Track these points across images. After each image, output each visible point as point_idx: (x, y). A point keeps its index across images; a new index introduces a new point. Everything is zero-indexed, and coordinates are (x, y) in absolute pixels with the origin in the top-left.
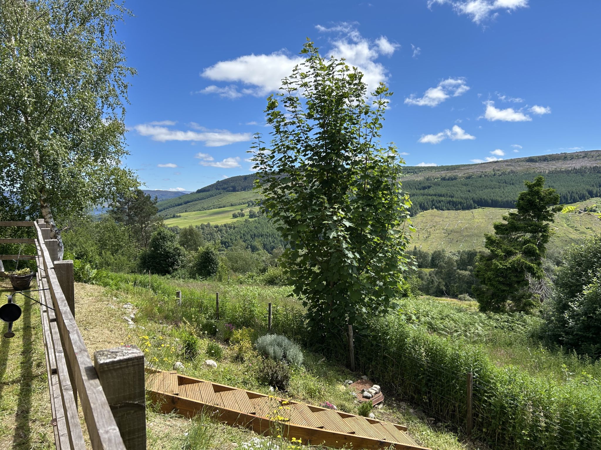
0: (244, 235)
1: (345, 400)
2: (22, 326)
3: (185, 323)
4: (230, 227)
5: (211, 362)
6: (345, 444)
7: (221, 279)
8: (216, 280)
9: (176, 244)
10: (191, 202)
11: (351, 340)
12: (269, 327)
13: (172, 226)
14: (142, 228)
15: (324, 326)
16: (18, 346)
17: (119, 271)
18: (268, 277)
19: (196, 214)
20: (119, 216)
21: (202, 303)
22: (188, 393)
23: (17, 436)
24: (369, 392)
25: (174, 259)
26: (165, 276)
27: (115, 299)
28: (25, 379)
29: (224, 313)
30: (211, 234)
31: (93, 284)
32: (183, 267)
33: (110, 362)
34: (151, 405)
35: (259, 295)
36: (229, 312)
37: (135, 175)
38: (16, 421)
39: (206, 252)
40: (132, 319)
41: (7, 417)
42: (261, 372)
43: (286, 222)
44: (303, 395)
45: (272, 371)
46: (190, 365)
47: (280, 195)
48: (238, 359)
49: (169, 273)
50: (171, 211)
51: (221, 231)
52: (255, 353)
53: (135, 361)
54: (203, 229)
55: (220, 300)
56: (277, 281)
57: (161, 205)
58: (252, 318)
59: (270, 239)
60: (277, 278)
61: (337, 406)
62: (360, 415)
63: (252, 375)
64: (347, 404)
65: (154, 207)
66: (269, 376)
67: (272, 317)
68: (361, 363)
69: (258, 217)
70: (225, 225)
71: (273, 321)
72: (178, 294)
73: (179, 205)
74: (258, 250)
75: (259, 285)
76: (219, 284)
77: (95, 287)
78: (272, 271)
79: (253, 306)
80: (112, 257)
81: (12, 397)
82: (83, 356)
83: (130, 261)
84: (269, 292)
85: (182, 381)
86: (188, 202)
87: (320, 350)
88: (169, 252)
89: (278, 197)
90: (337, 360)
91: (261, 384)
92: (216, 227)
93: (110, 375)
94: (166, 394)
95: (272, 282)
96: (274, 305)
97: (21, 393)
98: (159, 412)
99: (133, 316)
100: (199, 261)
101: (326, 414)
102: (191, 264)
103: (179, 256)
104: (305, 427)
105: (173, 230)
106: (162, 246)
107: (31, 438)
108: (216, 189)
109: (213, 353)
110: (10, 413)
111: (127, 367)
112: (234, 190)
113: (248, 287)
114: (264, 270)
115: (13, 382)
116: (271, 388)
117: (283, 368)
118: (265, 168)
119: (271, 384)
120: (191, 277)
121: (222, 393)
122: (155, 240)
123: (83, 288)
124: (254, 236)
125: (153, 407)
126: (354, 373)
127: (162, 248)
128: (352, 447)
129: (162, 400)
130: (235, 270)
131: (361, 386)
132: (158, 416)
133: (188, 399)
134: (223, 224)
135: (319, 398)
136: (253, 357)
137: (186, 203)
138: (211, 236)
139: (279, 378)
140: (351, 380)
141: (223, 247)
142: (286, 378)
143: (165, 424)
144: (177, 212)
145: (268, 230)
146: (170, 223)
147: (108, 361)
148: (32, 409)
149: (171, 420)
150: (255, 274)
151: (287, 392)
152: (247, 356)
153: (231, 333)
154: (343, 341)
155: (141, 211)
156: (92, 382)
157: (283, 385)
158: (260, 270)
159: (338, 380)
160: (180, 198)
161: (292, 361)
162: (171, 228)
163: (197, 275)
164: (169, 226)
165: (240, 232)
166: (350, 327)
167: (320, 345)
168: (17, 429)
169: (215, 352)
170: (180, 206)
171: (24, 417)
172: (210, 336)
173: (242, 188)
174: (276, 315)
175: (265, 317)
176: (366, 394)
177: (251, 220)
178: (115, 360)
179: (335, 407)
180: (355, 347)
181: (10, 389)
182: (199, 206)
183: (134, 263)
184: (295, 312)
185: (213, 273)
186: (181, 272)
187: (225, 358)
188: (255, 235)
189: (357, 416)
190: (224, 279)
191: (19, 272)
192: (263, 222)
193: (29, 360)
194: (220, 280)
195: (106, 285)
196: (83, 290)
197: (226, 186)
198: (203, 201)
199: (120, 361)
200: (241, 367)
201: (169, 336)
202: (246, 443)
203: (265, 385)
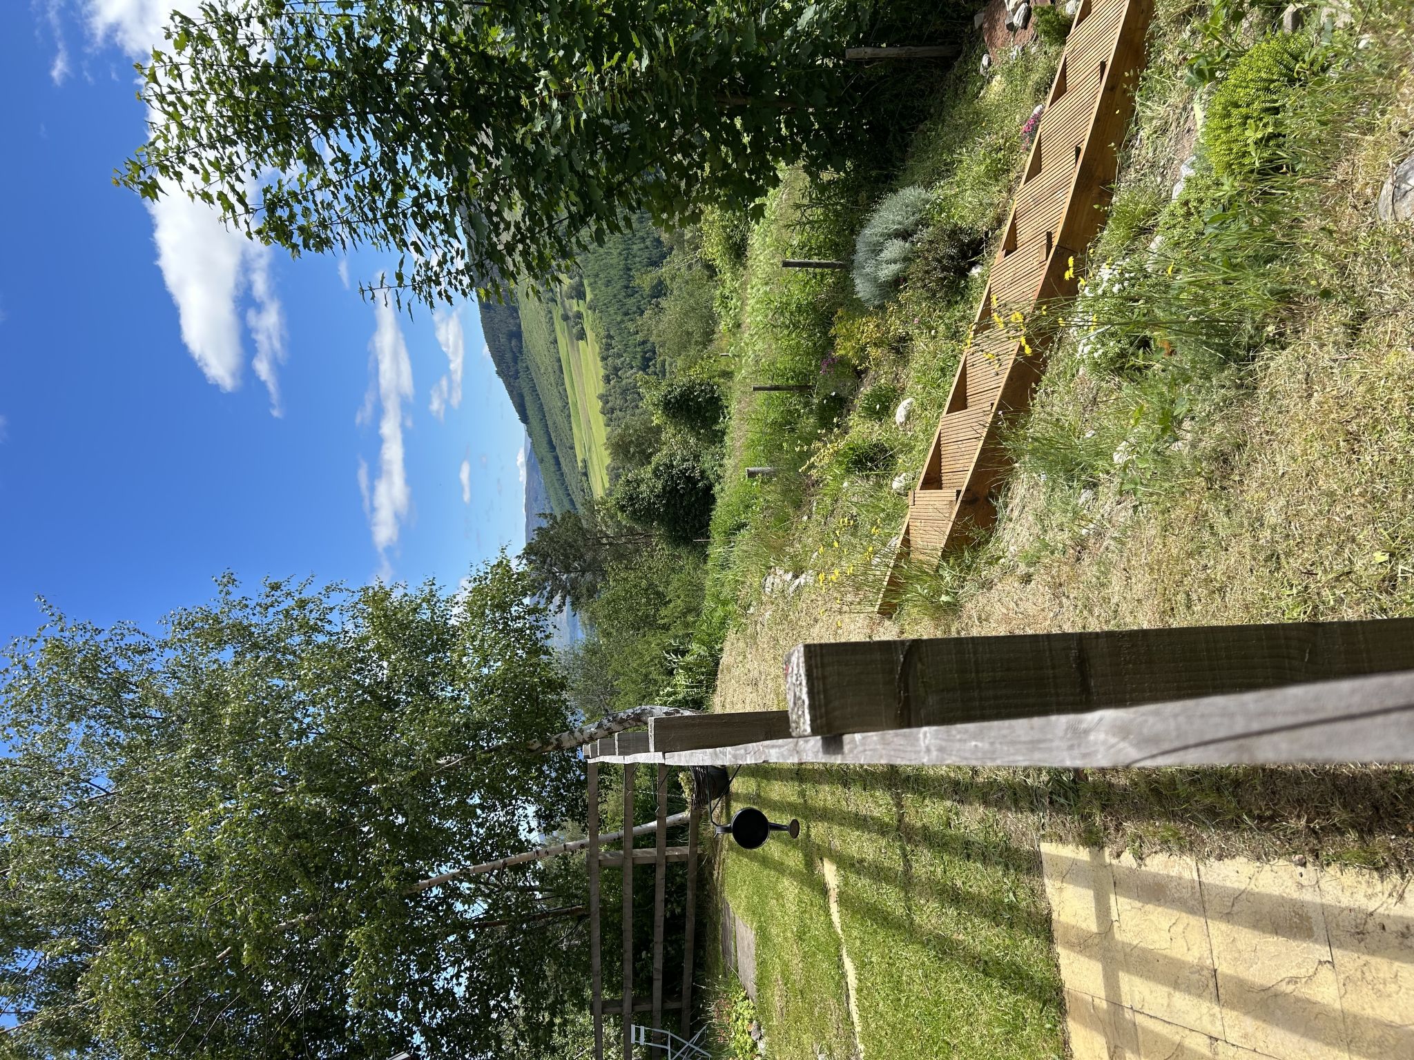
0: (626, 314)
1: (1024, 78)
2: (796, 784)
3: (812, 466)
4: (609, 346)
5: (900, 414)
6: (1125, 91)
7: (728, 373)
8: (731, 384)
9: (647, 472)
10: (549, 435)
11: (883, 55)
12: (840, 266)
13: (606, 479)
14: (610, 544)
15: (846, 124)
16: (833, 793)
17: (702, 590)
18: (726, 258)
19: (579, 426)
20: (584, 591)
21: (774, 423)
22: (959, 466)
23: (999, 804)
24: (1014, 11)
25: (679, 478)
26: (717, 496)
27: (752, 610)
28: (895, 785)
29: (801, 373)
30: (624, 392)
31: (721, 650)
32: (696, 457)
33: (810, 713)
34: (974, 547)
35: (767, 284)
36: (799, 363)
37: (482, 568)
38: (971, 804)
39: (665, 408)
40: (796, 576)
41: (963, 819)
42: (934, 295)
43: (583, 222)
44: (1000, 191)
45: (935, 269)
46: (901, 459)
47: (514, 236)
48: (900, 348)
49: (710, 487)
50: (572, 481)
51: (616, 370)
52: (892, 307)
53: (813, 662)
54: (612, 410)
55: (769, 383)
56: (738, 238)
57: (560, 503)
58: (815, 309)
59: (635, 247)
60: (730, 237)
61: (1037, 103)
62: (1064, 43)
63: (941, 317)
64: (1035, 77)
65: (563, 519)
66: (945, 278)
67: (815, 260)
68: (942, 28)
69: (581, 277)
70: (604, 359)
71: (825, 256)
72: (752, 475)
73: (558, 463)
74: (660, 283)
75: (744, 284)
76: (738, 377)
77: (727, 646)
78: (713, 249)
79: (788, 304)
80: (671, 605)
81: (928, 809)
82: (804, 750)
83: (681, 568)
84: (761, 258)
85: (933, 480)
86: (550, 442)
87: (903, 138)
88: (664, 488)
89: (522, 241)
90: (931, 93)
91: (963, 297)
92: (607, 379)
93: (837, 713)
94: (953, 516)
95: (738, 251)
96: (788, 254)
97: (921, 793)
98: (991, 531)
99: (789, 576)
100: (685, 424)
101: (1049, 137)
102: (692, 441)
103: (672, 466)
104: (1070, 195)
105: (615, 476)
106: (649, 503)
107: (1007, 780)
108: (517, 378)
109: (882, 407)
110: (957, 814)
111: (824, 678)
112: (517, 335)
113: (748, 308)
114: (711, 270)
115: (899, 805)
116: (975, 272)
117: (931, 242)
118: (449, 273)
119: (963, 273)
120: (721, 441)
121: (969, 392)
122: (635, 516)
123: (729, 671)
124: (630, 291)
125: (979, 544)
126: (965, 49)
127: (654, 503)
128: (1135, 71)
129: (966, 526)
130: (708, 336)
131: (999, 33)
132: (1000, 533)
133: (971, 469)
134: (600, 364)
135: (1012, 150)
136: (900, 312)
137: (553, 448)
138: (630, 394)
139: (953, 251)
140: (980, 59)
141: (654, 365)
142: (955, 233)
143: (1017, 521)
144: (574, 467)
145: (615, 252)
146: (600, 484)
147: (808, 717)
148: (952, 775)
149: (1010, 506)
150: (718, 292)
151: (987, 234)
152: (896, 327)
153: (843, 361)
154: (885, 76)
155: (571, 546)
156: (846, 748)
157: (972, 242)
158: (711, 277)
159: (976, 96)
160: (542, 461)
161: (917, 216)
162: (611, 479)
163: (717, 428)
164: (607, 485)
165: (619, 323)
166: (851, 53)
167: (890, 137)
168: (986, 803)
169: (879, 401)
170: (562, 460)
171: (967, 790)
172: (845, 411)
173: (511, 315)
174: (811, 249)
175: (815, 277)
176: (1017, 20)
177: (589, 297)
178: (807, 702)
179: (1037, 109)
180: (902, 43)
181: (912, 811)
182: (560, 419)
183: (687, 561)
184: (806, 201)
185: (712, 391)
186: (707, 462)
187: (897, 378)
188: (627, 287)
189: (1067, 49)
190: (727, 365)
191: (687, 791)
192: (592, 267)
193: (861, 776)
194: (728, 375)
195: (723, 624)
196: (733, 670)
197: (508, 356)
198: (546, 409)
199: (811, 693)
200: (920, 343)
201: (836, 501)
202: (1080, 348)
203: (966, 287)
